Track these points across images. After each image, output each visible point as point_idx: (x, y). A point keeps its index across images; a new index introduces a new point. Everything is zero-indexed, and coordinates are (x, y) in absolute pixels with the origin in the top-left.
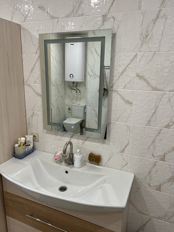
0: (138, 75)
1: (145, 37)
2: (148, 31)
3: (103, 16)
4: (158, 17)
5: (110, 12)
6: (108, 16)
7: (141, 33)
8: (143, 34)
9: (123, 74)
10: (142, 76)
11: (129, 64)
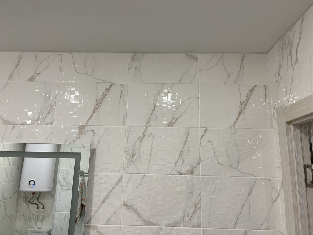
0: (125, 204)
1: (132, 156)
2: (134, 150)
3: (79, 127)
4: (144, 136)
5: (88, 125)
6: (86, 129)
7: (127, 151)
8: (129, 152)
9: (105, 202)
10: (131, 205)
11: (114, 188)
